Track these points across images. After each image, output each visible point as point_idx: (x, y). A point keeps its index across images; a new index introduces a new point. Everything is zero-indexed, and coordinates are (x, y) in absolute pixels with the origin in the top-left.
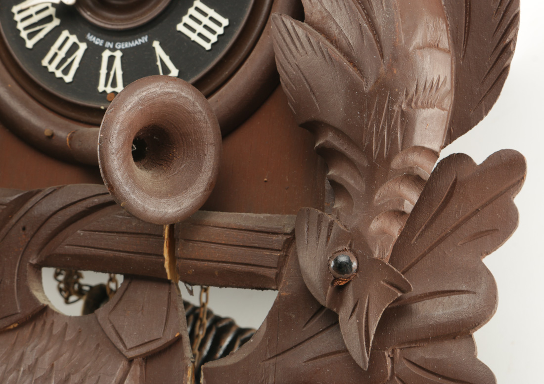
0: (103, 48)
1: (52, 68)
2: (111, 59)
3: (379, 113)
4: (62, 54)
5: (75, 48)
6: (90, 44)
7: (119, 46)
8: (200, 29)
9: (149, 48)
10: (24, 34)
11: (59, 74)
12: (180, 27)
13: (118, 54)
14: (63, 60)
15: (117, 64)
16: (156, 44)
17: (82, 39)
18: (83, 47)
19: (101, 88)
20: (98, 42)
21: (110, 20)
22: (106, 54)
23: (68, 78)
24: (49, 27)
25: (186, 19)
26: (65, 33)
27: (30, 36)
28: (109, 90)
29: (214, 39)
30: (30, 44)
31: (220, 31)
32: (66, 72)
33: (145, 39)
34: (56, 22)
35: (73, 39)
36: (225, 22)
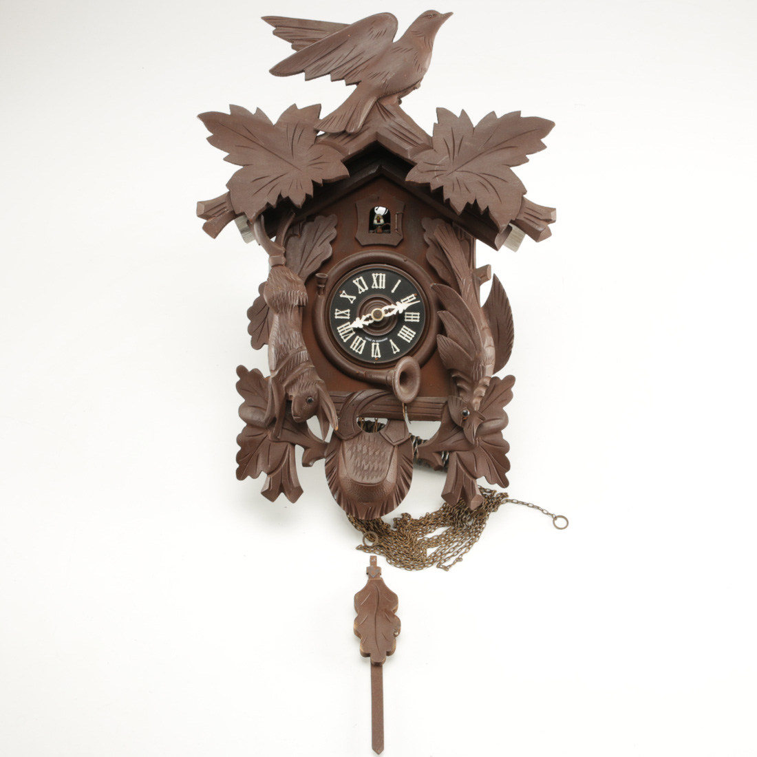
0: (372, 342)
1: (354, 349)
2: (375, 346)
3: (475, 367)
4: (357, 344)
5: (361, 342)
6: (367, 340)
7: (377, 341)
8: (406, 335)
9: (388, 342)
10: (342, 337)
11: (357, 351)
12: (399, 335)
13: (378, 344)
14: (358, 346)
15: (378, 348)
16: (391, 341)
17: (364, 339)
18: (365, 342)
19: (373, 356)
20: (370, 340)
21: (374, 332)
22: (373, 344)
23: (360, 353)
24: (351, 335)
25: (401, 332)
26: (358, 337)
27: (345, 338)
28: (376, 356)
29: (411, 339)
30: (345, 341)
31: (413, 336)
32: (359, 350)
33: (386, 339)
34: (354, 333)
35: (361, 339)
36: (415, 333)
